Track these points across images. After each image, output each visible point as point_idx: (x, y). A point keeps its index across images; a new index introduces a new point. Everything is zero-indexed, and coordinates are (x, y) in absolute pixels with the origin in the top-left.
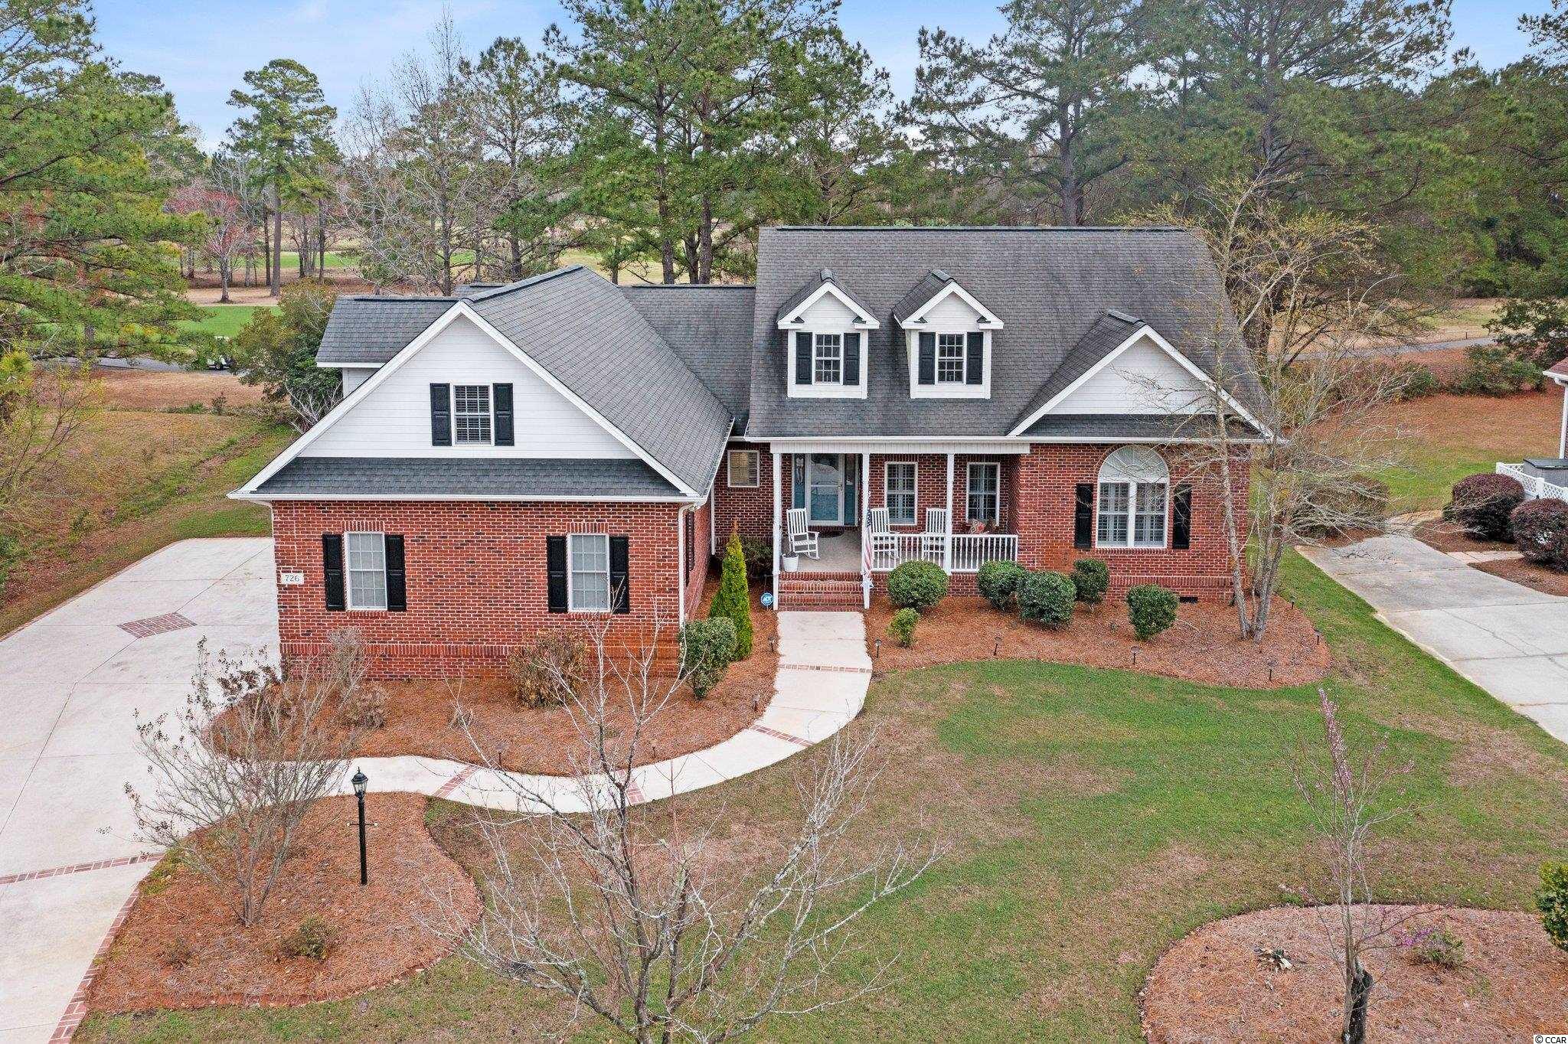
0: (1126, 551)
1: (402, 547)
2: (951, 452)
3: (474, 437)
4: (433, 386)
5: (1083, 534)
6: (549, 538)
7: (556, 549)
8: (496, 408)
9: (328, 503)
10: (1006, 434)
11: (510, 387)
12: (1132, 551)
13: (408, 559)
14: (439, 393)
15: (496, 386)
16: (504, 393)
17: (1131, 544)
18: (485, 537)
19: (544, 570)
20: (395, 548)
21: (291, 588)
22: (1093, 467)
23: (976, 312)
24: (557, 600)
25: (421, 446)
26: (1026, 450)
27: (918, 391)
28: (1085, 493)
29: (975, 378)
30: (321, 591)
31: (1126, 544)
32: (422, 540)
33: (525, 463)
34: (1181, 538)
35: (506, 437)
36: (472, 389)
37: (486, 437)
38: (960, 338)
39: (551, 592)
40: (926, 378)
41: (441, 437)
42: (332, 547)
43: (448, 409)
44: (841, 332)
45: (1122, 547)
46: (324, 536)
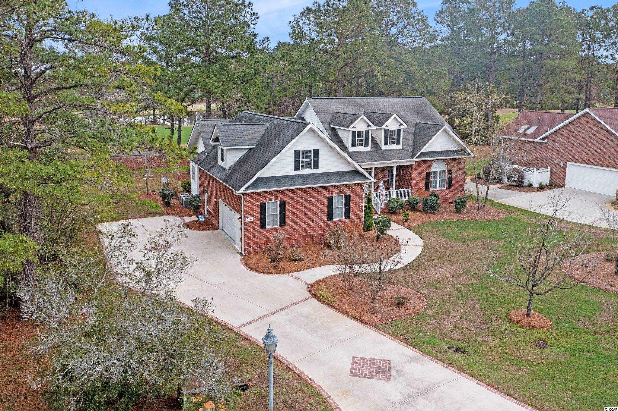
0: (437, 190)
1: (285, 205)
2: (395, 165)
3: (306, 167)
4: (295, 151)
5: (427, 186)
6: (328, 197)
7: (330, 200)
8: (314, 157)
9: (262, 192)
10: (412, 158)
11: (318, 150)
12: (439, 190)
13: (287, 208)
14: (297, 153)
15: (314, 150)
16: (316, 152)
17: (438, 188)
18: (310, 198)
19: (326, 208)
20: (283, 206)
21: (249, 222)
22: (430, 167)
23: (399, 122)
24: (330, 216)
25: (292, 172)
26: (414, 163)
27: (384, 148)
28: (428, 175)
29: (398, 143)
30: (259, 223)
31: (436, 188)
32: (291, 202)
33: (322, 174)
34: (450, 186)
35: (316, 166)
36: (307, 151)
37: (310, 167)
38: (395, 131)
39: (328, 215)
40: (386, 143)
41: (297, 168)
42: (263, 207)
43: (300, 158)
44: (364, 130)
45: (435, 189)
46: (261, 204)
